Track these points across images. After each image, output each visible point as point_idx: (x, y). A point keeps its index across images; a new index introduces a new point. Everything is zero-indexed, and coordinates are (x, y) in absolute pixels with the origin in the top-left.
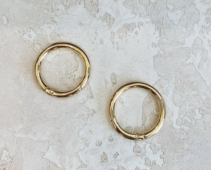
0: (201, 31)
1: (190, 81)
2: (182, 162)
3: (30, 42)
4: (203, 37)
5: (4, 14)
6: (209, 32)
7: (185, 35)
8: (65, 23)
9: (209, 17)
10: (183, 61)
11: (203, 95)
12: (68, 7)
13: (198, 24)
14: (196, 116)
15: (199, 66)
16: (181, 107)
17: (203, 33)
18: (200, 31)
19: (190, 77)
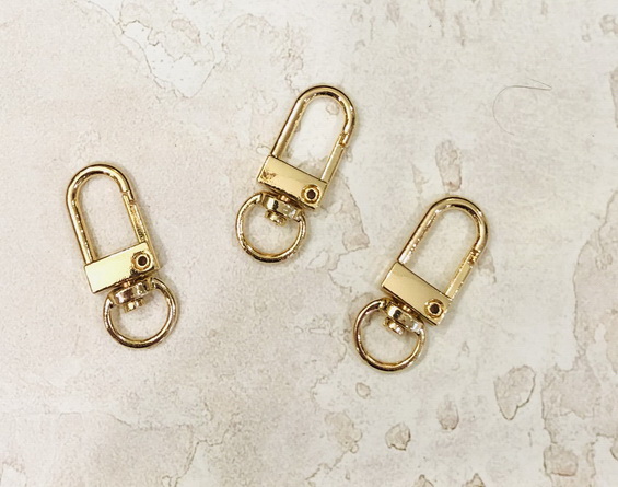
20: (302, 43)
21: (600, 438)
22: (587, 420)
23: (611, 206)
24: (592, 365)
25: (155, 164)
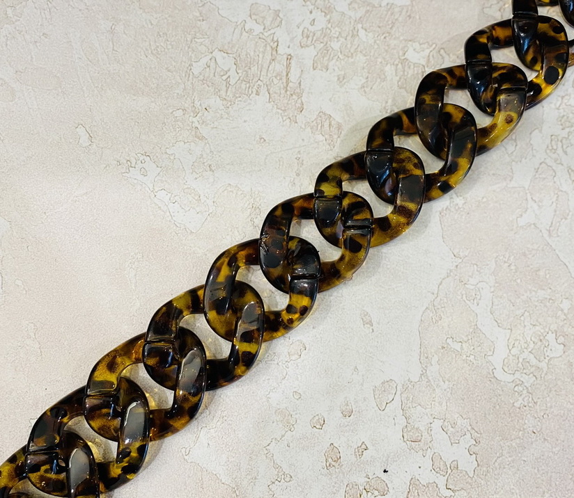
0: (550, 148)
1: (531, 267)
2: (522, 462)
3: (144, 185)
4: (555, 161)
5: (82, 123)
6: (569, 150)
7: (513, 157)
8: (225, 139)
9: (565, 114)
10: (511, 219)
11: (564, 300)
12: (231, 102)
13: (541, 131)
14: (549, 351)
15: (549, 231)
16: (513, 328)
17: (554, 153)
18: (548, 147)
19: (530, 256)
20: (260, 200)
21: (435, 420)
22: (428, 410)
23: (440, 287)
24: (430, 378)
25: (176, 270)
